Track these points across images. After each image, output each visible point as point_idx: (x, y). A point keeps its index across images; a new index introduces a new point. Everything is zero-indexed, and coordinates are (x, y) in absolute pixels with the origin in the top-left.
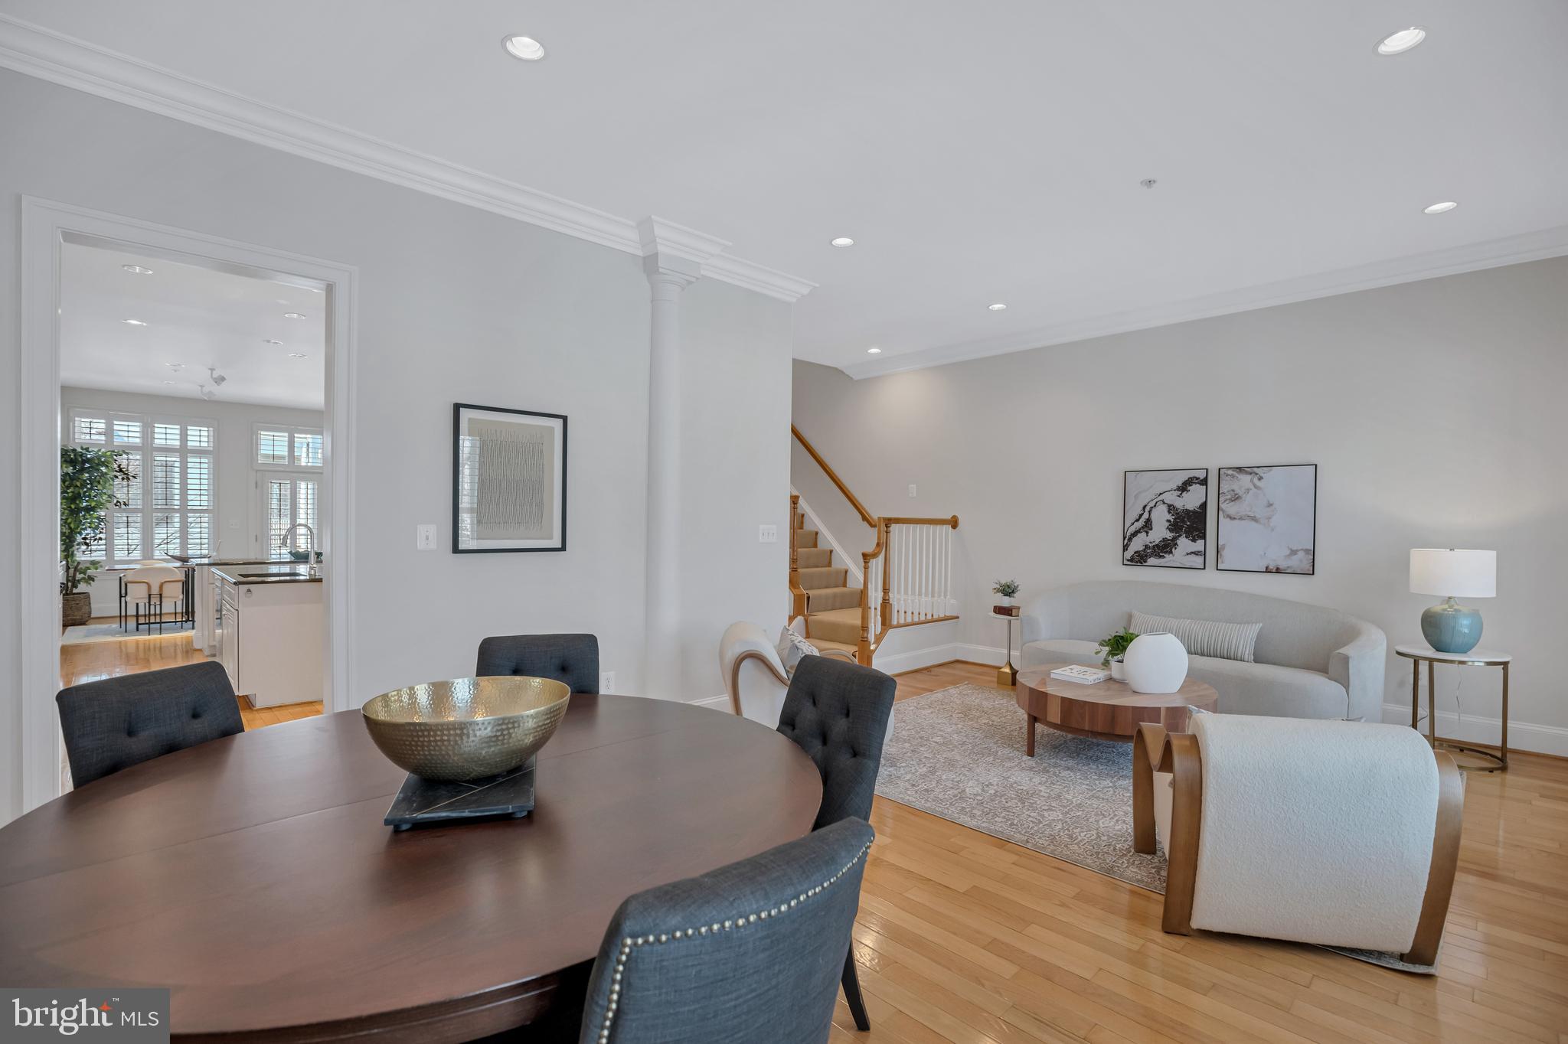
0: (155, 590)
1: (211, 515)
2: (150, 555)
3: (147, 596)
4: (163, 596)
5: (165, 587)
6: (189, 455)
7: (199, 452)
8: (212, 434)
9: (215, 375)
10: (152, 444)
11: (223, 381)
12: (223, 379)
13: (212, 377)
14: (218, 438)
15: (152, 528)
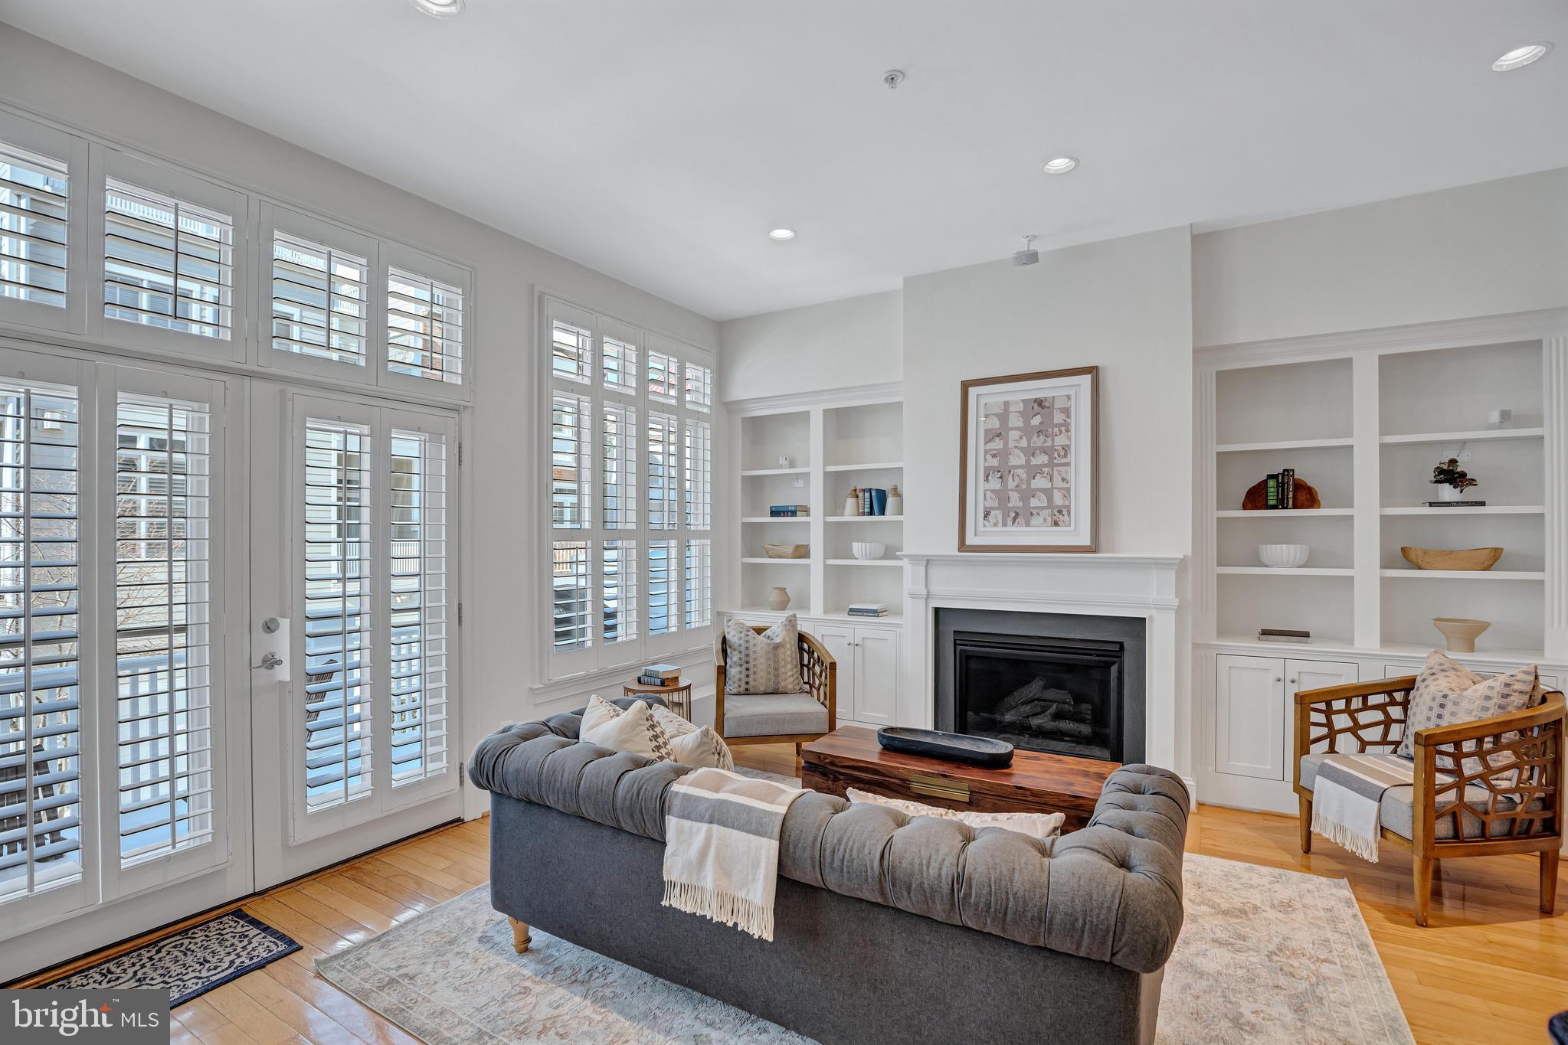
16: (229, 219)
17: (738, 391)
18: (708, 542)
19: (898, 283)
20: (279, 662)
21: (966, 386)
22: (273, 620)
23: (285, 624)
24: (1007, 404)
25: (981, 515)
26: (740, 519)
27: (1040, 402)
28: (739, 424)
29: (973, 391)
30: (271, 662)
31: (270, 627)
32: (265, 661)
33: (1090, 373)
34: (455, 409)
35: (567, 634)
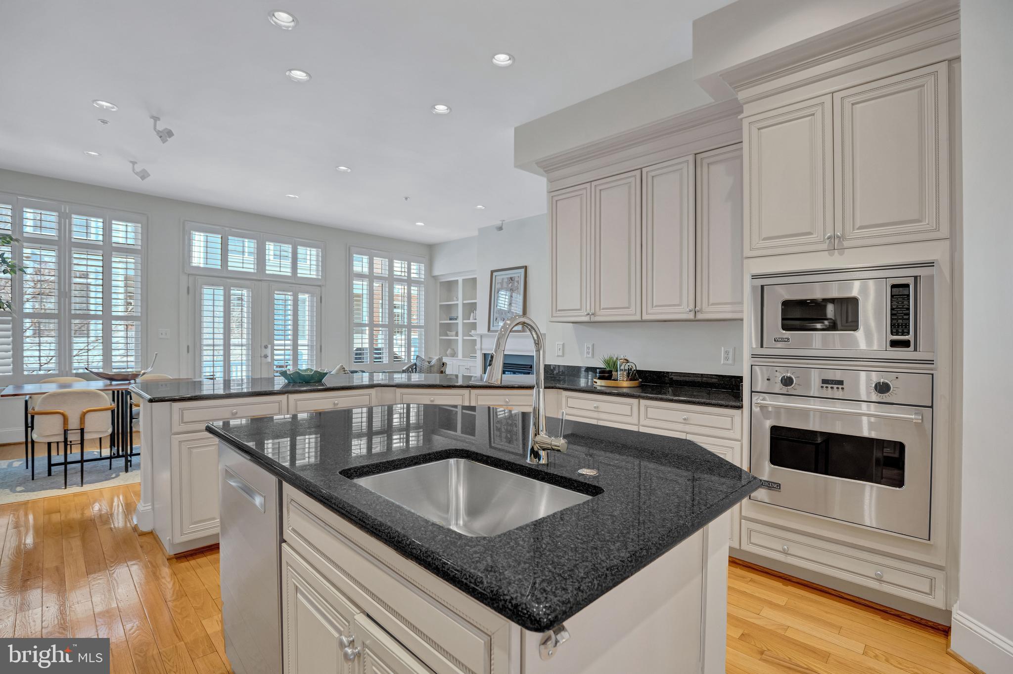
0: (74, 423)
1: (139, 323)
2: (67, 369)
3: (63, 433)
4: (85, 431)
5: (88, 417)
6: (113, 253)
7: (125, 250)
8: (140, 230)
9: (161, 126)
10: (70, 238)
11: (170, 137)
12: (170, 134)
13: (155, 129)
14: (147, 235)
15: (70, 337)
16: (256, 241)
17: (437, 272)
18: (423, 330)
19: (476, 233)
20: (268, 356)
21: (492, 272)
22: (267, 345)
23: (269, 346)
24: (503, 279)
25: (495, 319)
26: (438, 322)
27: (511, 278)
28: (439, 285)
29: (495, 274)
30: (266, 356)
31: (266, 347)
32: (265, 356)
33: (523, 268)
34: (320, 286)
35: (360, 358)
